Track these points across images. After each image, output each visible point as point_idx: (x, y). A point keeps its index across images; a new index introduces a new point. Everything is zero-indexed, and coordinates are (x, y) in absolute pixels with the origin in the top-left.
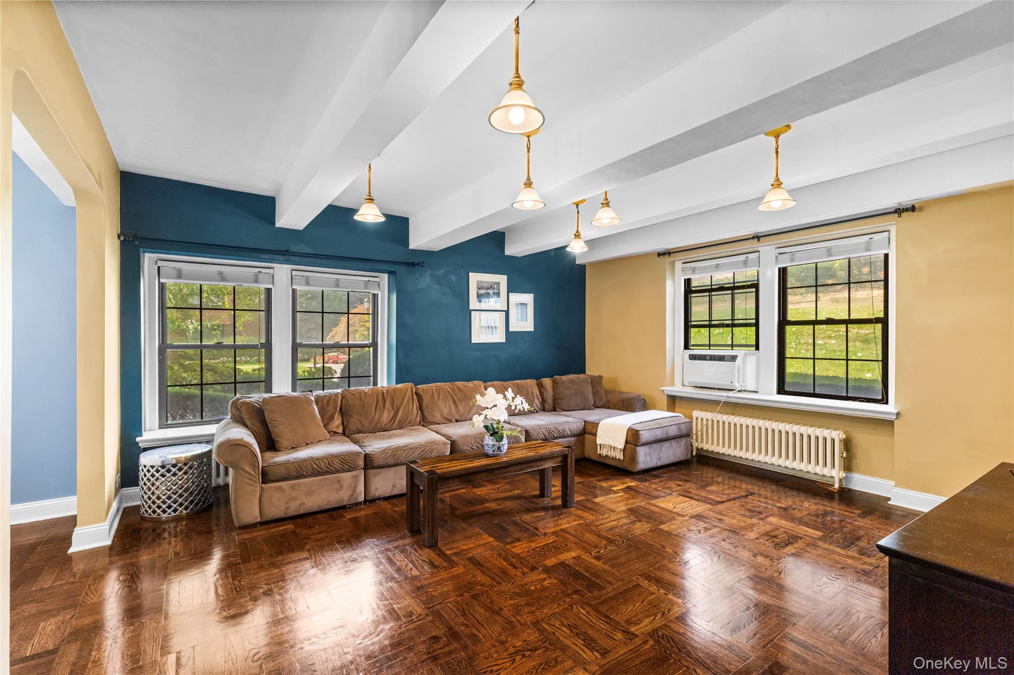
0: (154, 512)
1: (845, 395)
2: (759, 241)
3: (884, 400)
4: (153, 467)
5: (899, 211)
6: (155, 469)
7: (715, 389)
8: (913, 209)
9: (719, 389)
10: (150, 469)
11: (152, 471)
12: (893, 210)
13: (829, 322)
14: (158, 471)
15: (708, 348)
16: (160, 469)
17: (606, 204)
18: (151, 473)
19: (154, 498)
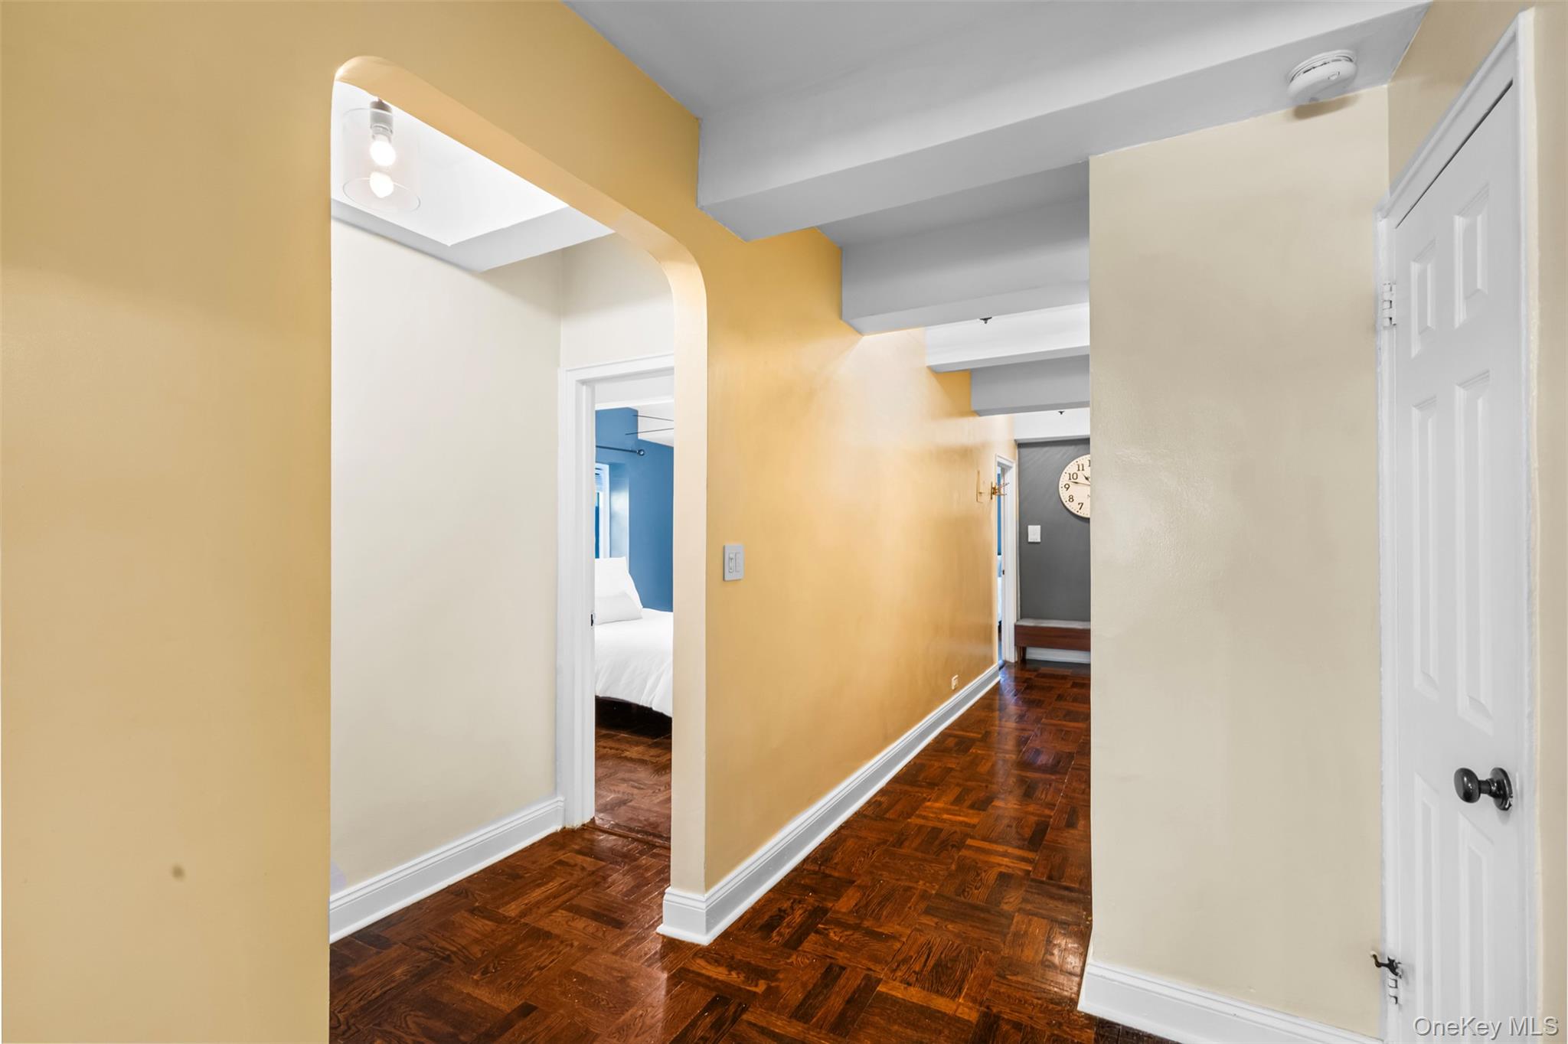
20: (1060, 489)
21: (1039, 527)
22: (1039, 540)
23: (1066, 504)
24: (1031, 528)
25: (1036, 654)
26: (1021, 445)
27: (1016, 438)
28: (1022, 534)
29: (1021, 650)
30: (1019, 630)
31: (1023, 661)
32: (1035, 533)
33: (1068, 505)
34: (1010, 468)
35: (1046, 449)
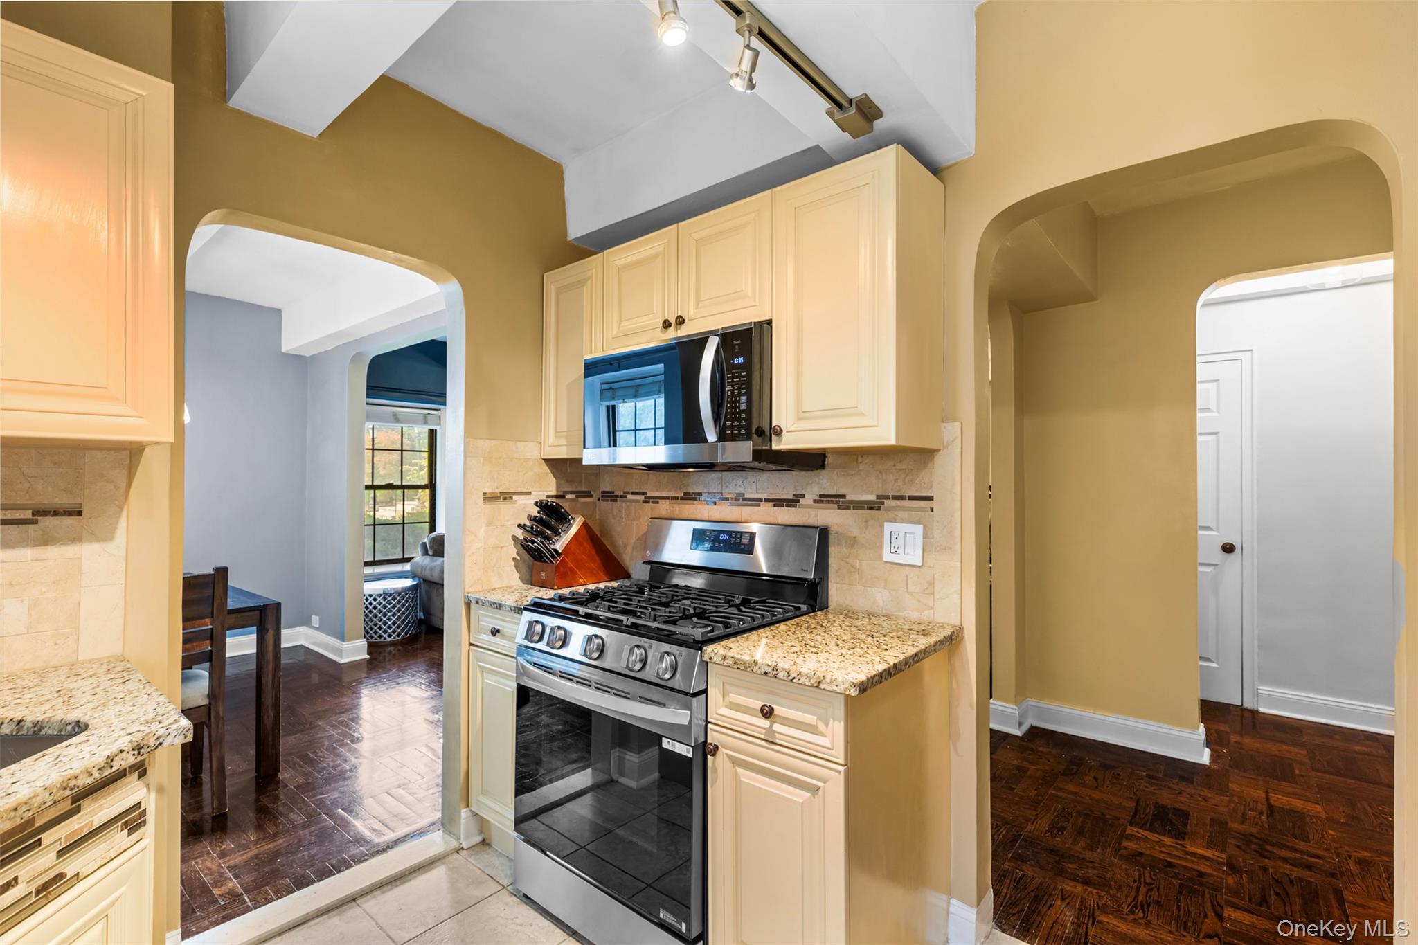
0: (380, 636)
4: (371, 596)
6: (373, 597)
10: (368, 597)
11: (370, 599)
14: (375, 600)
16: (377, 597)
18: (369, 601)
19: (380, 624)
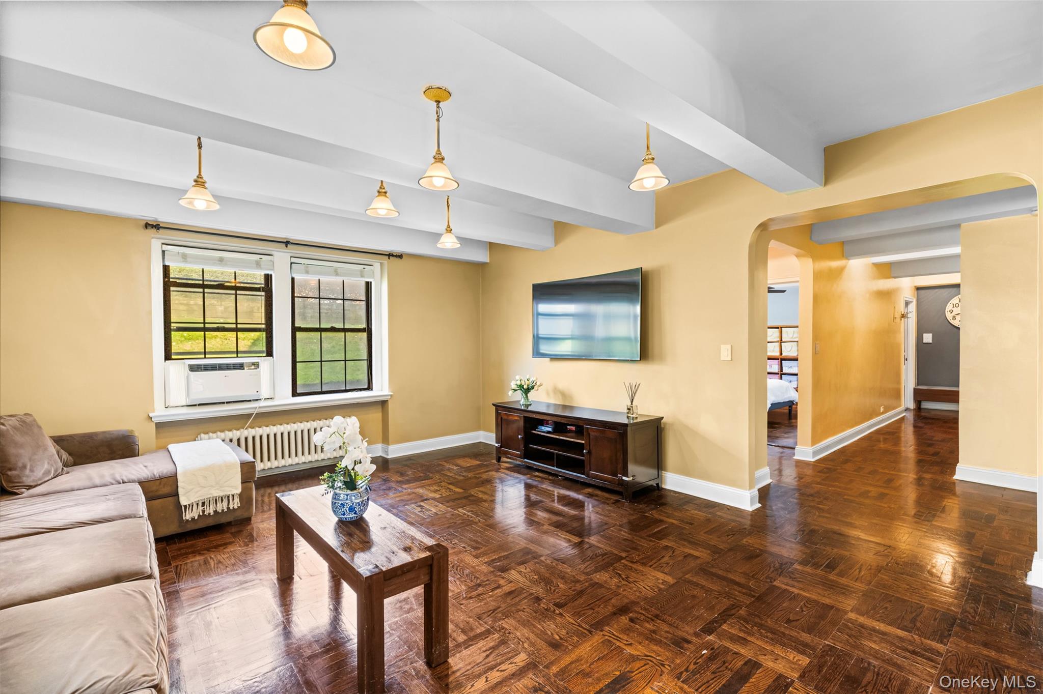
1: (344, 389)
2: (287, 246)
3: (369, 388)
5: (390, 255)
7: (223, 403)
8: (400, 256)
9: (227, 403)
12: (388, 253)
13: (333, 329)
15: (203, 356)
17: (382, 192)
20: (946, 313)
21: (931, 335)
22: (931, 342)
23: (950, 321)
24: (925, 335)
25: (927, 405)
26: (918, 289)
27: (916, 285)
28: (919, 338)
29: (918, 402)
30: (916, 392)
31: (919, 408)
32: (928, 338)
33: (952, 322)
34: (912, 302)
35: (937, 290)
